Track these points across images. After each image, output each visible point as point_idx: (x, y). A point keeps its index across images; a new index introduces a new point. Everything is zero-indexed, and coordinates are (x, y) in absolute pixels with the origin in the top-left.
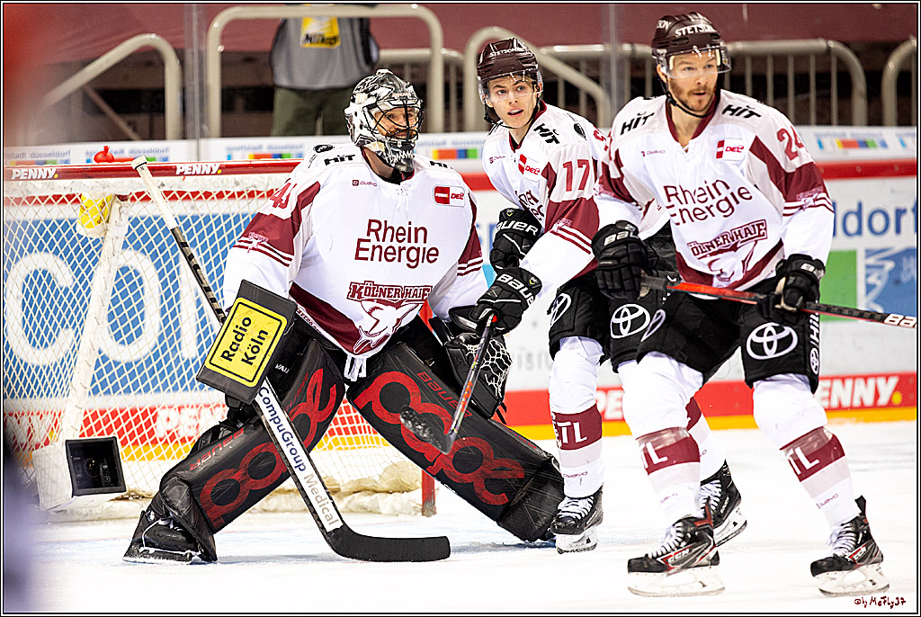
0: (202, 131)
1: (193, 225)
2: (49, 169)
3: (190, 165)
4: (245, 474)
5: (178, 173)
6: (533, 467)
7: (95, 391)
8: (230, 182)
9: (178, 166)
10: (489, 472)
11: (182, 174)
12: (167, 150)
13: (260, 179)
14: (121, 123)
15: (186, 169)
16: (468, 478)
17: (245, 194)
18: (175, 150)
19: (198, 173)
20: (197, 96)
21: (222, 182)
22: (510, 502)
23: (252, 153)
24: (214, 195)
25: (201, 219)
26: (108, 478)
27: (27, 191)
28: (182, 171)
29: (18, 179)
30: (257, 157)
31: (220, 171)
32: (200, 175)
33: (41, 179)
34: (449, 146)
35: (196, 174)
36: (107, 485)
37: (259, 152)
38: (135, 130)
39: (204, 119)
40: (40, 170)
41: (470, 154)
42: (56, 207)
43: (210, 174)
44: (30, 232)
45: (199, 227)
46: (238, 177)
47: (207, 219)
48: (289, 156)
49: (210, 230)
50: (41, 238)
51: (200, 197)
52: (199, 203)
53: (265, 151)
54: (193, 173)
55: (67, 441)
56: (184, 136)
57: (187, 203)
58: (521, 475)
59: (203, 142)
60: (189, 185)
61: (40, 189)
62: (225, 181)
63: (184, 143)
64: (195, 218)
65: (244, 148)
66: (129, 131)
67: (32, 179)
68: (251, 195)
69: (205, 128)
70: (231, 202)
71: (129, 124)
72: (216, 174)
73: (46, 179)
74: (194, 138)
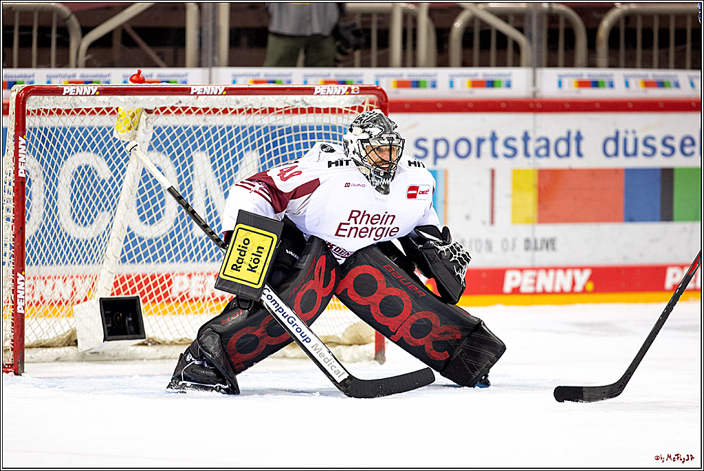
0: (213, 60)
1: (203, 134)
2: (92, 88)
3: (202, 87)
4: (263, 332)
5: (192, 93)
6: (467, 330)
7: (124, 260)
8: (233, 101)
9: (193, 88)
10: (436, 336)
11: (195, 94)
12: (186, 75)
13: (256, 100)
14: (151, 53)
15: (198, 89)
16: (420, 342)
17: (245, 111)
18: (192, 76)
19: (208, 93)
20: (211, 34)
21: (227, 100)
22: (451, 357)
23: (251, 79)
24: (220, 111)
25: (210, 129)
26: (132, 328)
27: (75, 104)
28: (195, 91)
29: (67, 94)
30: (256, 82)
31: (225, 93)
32: (209, 95)
33: (86, 95)
34: (405, 78)
35: (206, 94)
36: (131, 333)
37: (257, 78)
38: (163, 59)
39: (215, 52)
40: (85, 88)
41: (421, 84)
42: (97, 116)
43: (217, 95)
44: (77, 135)
45: (208, 136)
46: (239, 97)
47: (214, 129)
48: (280, 82)
49: (216, 138)
50: (85, 140)
51: (210, 113)
52: (209, 117)
53: (262, 78)
54: (204, 93)
55: (101, 299)
56: (199, 65)
57: (199, 117)
58: (459, 336)
59: (214, 70)
60: (201, 103)
61: (84, 103)
62: (229, 100)
63: (199, 71)
64: (205, 128)
65: (246, 76)
66: (158, 60)
67: (78, 95)
68: (249, 112)
69: (216, 59)
70: (234, 117)
71: (158, 54)
72: (222, 94)
73: (90, 95)
74: (207, 66)
